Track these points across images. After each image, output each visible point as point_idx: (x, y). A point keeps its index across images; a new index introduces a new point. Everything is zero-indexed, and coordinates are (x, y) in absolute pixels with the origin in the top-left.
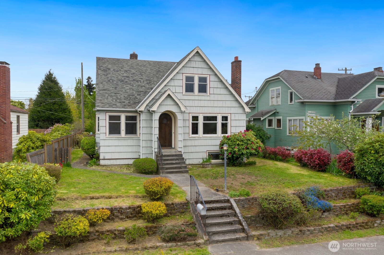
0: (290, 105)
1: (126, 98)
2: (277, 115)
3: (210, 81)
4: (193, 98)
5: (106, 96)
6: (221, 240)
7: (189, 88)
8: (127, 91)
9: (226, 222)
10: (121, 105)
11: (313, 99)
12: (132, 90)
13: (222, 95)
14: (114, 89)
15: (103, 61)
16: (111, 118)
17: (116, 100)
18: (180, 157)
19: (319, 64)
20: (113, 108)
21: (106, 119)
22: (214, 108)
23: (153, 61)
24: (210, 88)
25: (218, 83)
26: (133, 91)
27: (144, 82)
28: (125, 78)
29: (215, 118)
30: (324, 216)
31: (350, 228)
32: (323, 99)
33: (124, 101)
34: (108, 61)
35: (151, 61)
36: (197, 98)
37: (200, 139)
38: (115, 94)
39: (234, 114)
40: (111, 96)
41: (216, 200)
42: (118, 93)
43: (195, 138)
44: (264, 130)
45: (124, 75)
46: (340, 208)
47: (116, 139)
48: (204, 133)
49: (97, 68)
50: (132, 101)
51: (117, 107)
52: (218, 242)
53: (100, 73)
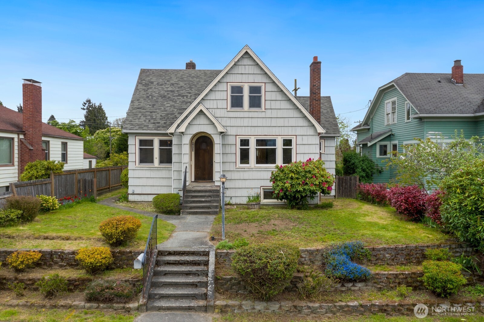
0: (407, 123)
1: (162, 118)
2: (392, 138)
3: (265, 91)
4: (241, 115)
5: (138, 115)
6: (164, 307)
7: (237, 102)
8: (166, 109)
9: (187, 282)
10: (154, 127)
11: (436, 113)
12: (173, 107)
13: (284, 110)
14: (151, 107)
15: (148, 73)
16: (142, 142)
17: (149, 120)
18: (216, 193)
19: (460, 61)
20: (143, 130)
21: (135, 145)
22: (271, 127)
23: (210, 70)
24: (266, 102)
25: (278, 94)
26: (174, 109)
27: (192, 97)
28: (168, 93)
29: (273, 142)
30: (356, 288)
31: (385, 310)
32: (453, 113)
33: (160, 121)
34: (153, 73)
35: (208, 70)
36: (246, 114)
37: (251, 170)
38: (151, 112)
39: (301, 137)
40: (144, 116)
41: (191, 251)
42: (155, 112)
43: (244, 168)
44: (373, 160)
45: (168, 90)
46: (387, 278)
47: (148, 169)
48: (258, 162)
49: (138, 82)
50: (169, 121)
51: (149, 128)
52: (160, 309)
53: (140, 87)
